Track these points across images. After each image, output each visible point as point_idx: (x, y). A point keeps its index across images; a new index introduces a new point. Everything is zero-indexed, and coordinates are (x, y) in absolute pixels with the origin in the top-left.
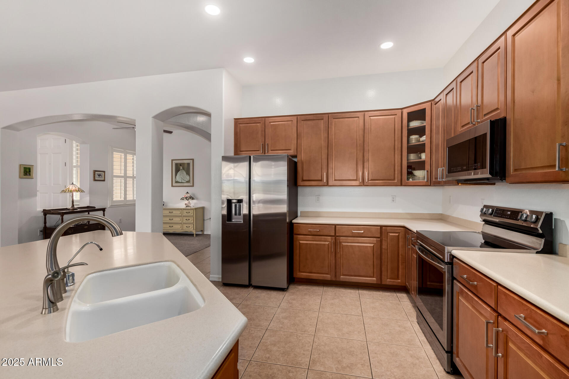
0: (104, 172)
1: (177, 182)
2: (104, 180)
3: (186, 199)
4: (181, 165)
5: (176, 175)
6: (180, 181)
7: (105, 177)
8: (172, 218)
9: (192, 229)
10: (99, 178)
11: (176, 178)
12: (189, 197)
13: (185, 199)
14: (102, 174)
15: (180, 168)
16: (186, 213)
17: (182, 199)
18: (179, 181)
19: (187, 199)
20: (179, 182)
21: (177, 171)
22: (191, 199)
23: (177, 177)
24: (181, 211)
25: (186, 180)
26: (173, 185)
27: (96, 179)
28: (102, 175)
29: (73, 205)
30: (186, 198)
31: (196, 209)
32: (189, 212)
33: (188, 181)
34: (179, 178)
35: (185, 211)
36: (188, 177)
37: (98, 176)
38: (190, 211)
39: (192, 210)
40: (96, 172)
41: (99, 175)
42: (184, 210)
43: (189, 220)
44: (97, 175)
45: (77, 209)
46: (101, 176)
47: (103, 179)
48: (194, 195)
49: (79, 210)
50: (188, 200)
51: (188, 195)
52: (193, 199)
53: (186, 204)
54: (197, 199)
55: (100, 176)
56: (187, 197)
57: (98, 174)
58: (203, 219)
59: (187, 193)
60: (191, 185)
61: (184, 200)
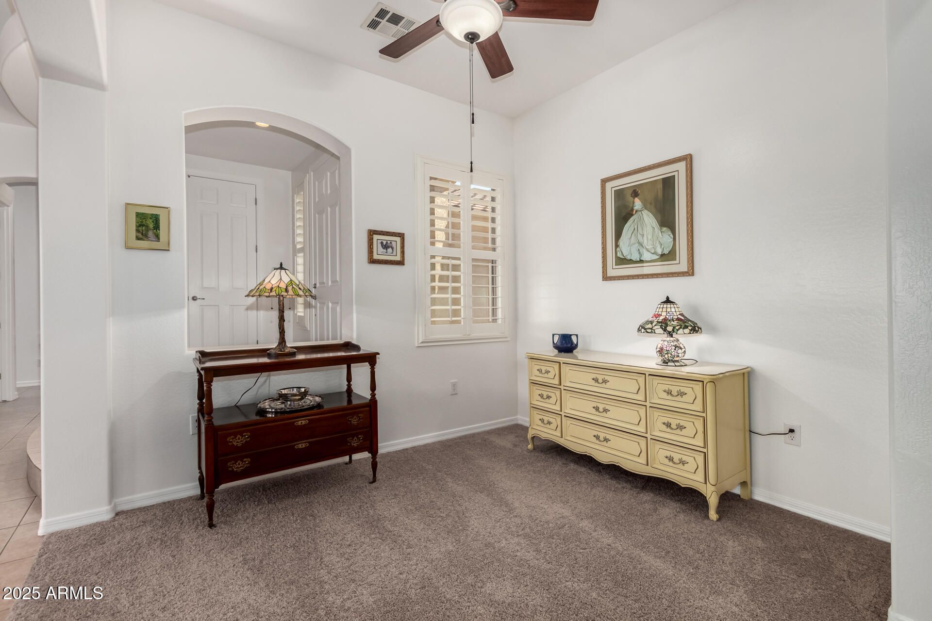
0: (401, 236)
1: (622, 261)
2: (401, 263)
3: (661, 331)
4: (635, 194)
5: (618, 235)
6: (635, 257)
7: (403, 252)
8: (607, 407)
9: (700, 477)
10: (386, 254)
11: (617, 246)
12: (678, 319)
13: (659, 330)
14: (394, 244)
15: (633, 206)
16: (665, 395)
17: (644, 328)
18: (629, 258)
19: (670, 329)
20: (631, 261)
21: (623, 216)
22: (687, 331)
23: (621, 242)
24: (641, 379)
25: (659, 251)
26: (609, 275)
27: (376, 257)
28: (395, 247)
29: (282, 340)
30: (664, 324)
31: (715, 380)
32: (681, 394)
33: (666, 252)
34: (630, 245)
35: (660, 386)
36: (666, 238)
37: (381, 250)
38: (684, 387)
39: (698, 388)
40: (376, 237)
41: (386, 246)
42: (657, 380)
43: (680, 427)
44: (380, 245)
45: (293, 354)
46: (392, 248)
47: (398, 258)
48: (695, 310)
49: (301, 357)
50: (670, 334)
51: (673, 312)
52: (695, 329)
53: (661, 351)
54: (714, 330)
55: (390, 250)
56: (665, 319)
57: (382, 243)
58: (747, 428)
59: (668, 301)
60: (683, 267)
61: (653, 331)
